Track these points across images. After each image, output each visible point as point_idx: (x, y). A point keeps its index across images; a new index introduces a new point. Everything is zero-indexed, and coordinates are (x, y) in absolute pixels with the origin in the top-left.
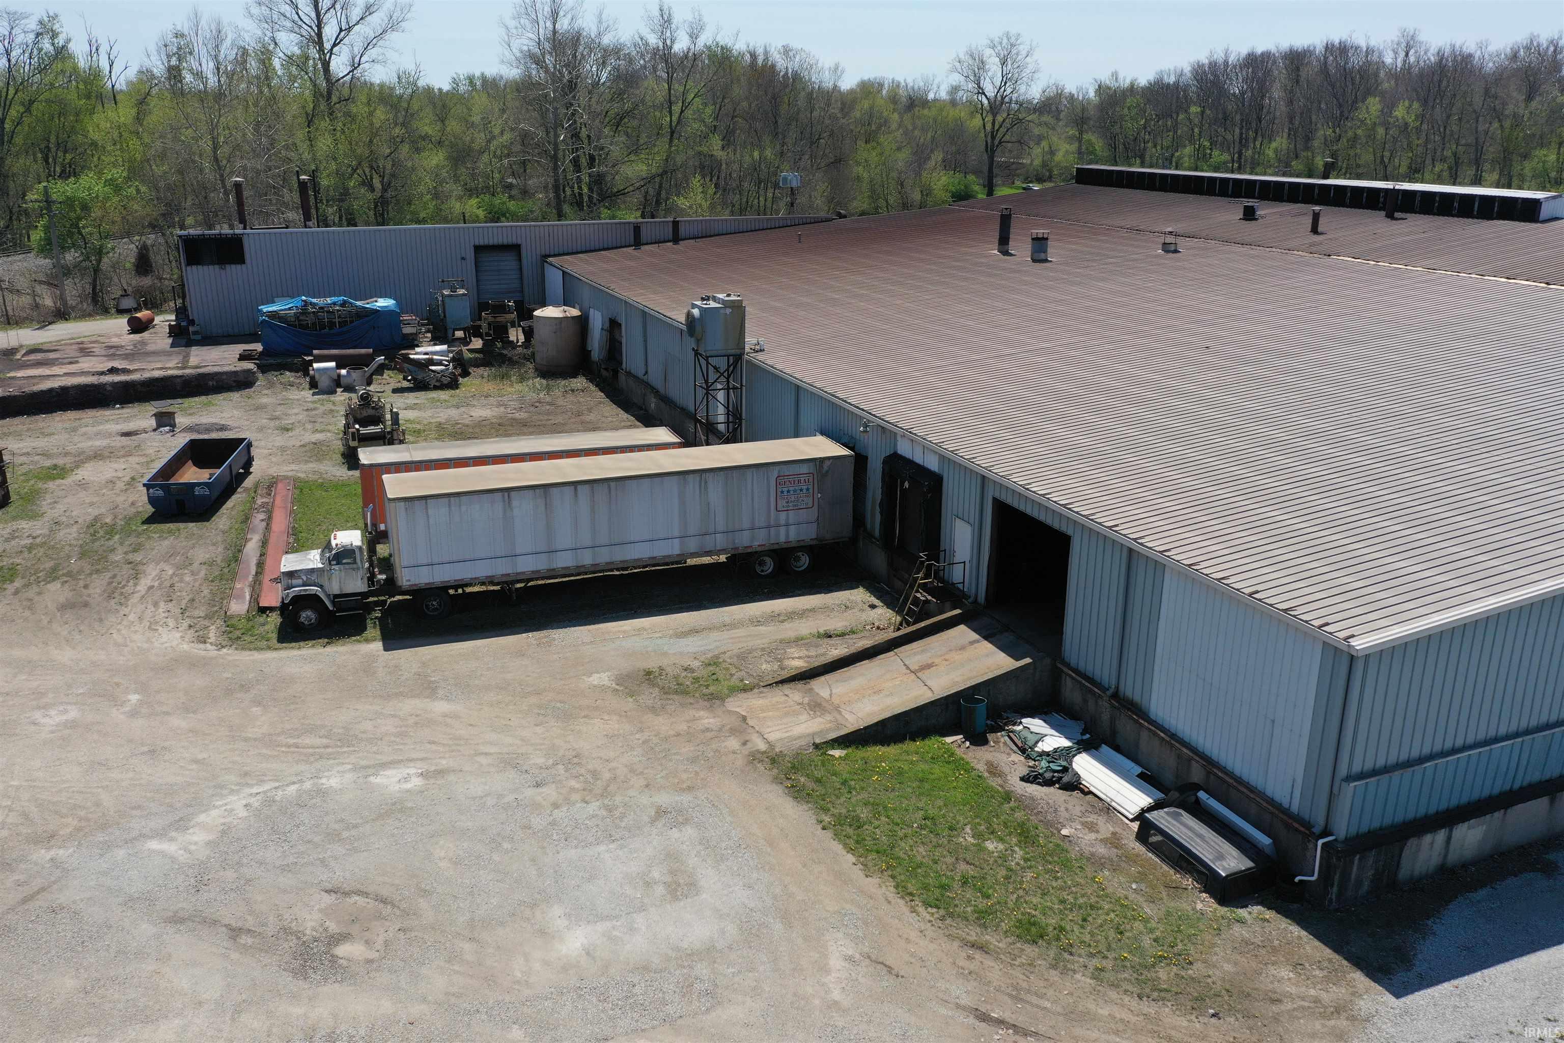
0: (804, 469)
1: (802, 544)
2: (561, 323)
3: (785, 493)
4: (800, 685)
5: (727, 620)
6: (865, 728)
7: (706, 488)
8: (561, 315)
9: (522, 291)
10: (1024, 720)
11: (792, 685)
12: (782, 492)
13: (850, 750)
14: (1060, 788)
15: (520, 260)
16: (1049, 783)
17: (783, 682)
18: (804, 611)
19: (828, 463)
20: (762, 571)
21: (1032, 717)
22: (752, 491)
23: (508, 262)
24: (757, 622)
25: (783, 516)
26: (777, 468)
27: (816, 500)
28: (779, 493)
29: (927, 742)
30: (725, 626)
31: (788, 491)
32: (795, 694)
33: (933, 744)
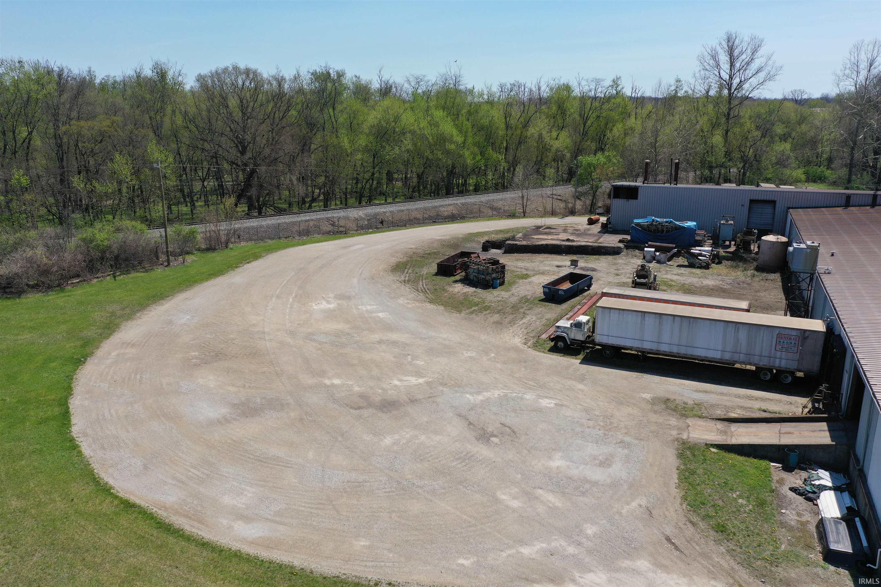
0: (794, 333)
1: (788, 370)
2: (774, 244)
3: (782, 343)
4: (726, 423)
5: (725, 392)
6: (732, 445)
7: (738, 332)
8: (775, 240)
9: (773, 225)
10: (819, 470)
11: (720, 421)
12: (780, 342)
13: (721, 451)
14: (804, 498)
15: (775, 209)
16: (801, 494)
17: (719, 419)
18: (767, 399)
19: (808, 333)
20: (765, 378)
21: (826, 470)
22: (763, 337)
23: (768, 209)
24: (738, 396)
25: (778, 354)
26: (778, 330)
27: (799, 351)
28: (778, 342)
29: (761, 461)
30: (722, 394)
31: (783, 342)
32: (720, 425)
33: (764, 463)
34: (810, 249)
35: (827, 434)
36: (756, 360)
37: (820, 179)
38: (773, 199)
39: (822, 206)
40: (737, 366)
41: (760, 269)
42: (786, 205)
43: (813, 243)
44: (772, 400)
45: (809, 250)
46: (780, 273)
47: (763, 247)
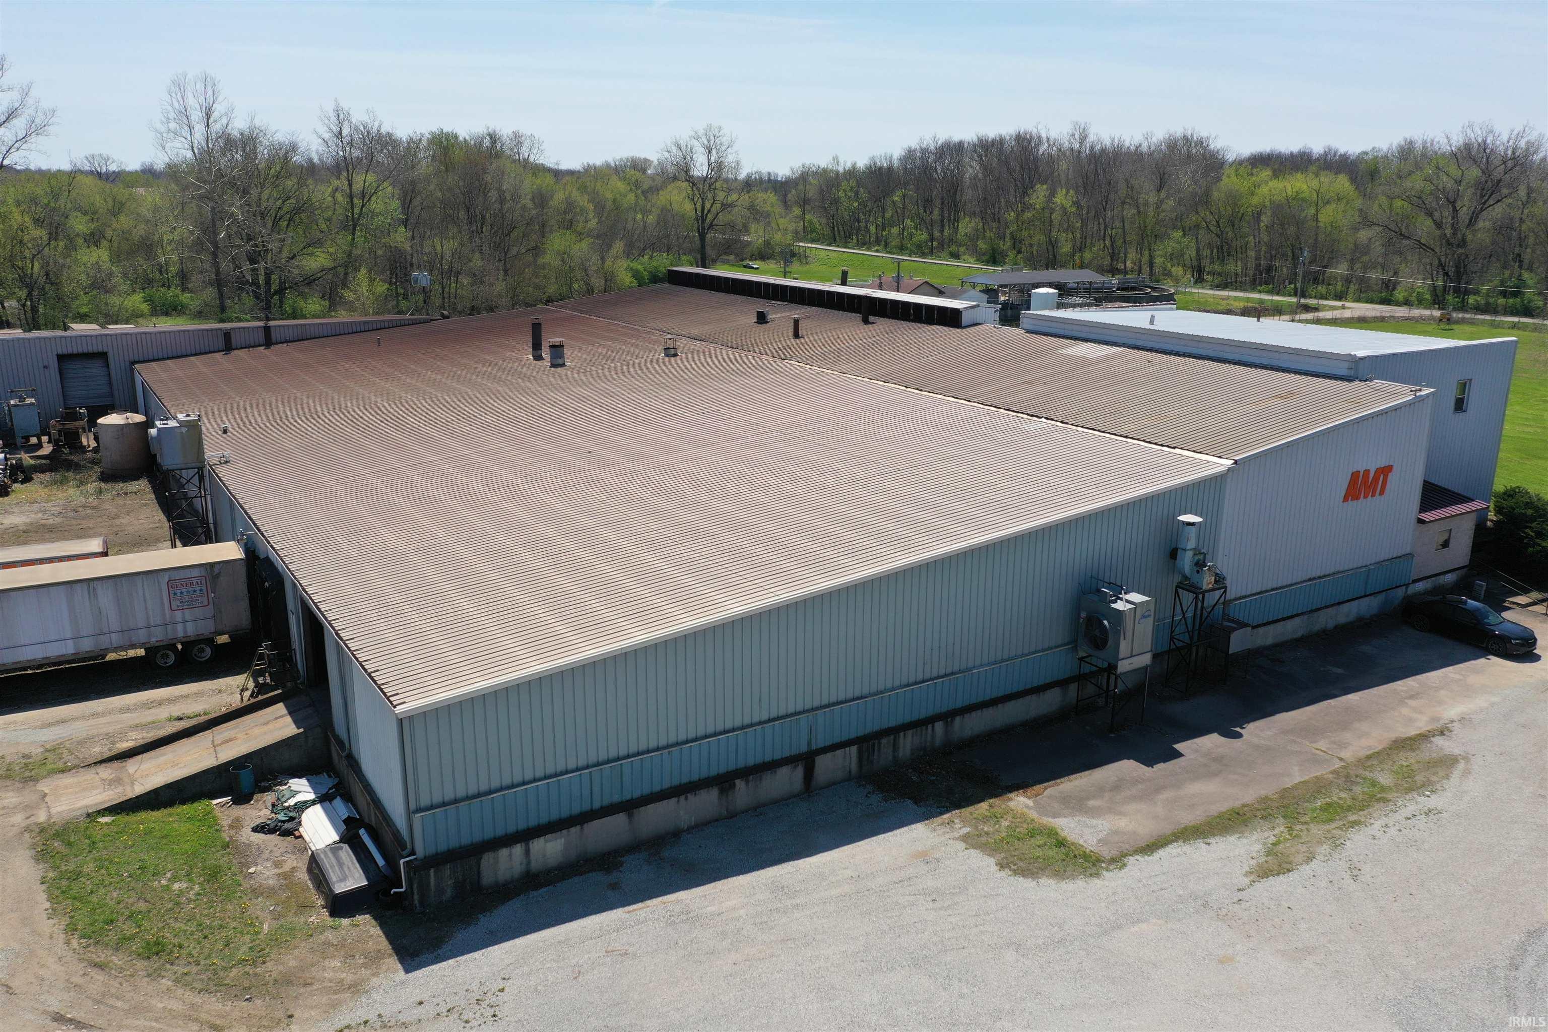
0: (195, 573)
1: (202, 637)
2: (122, 429)
3: (179, 595)
4: (116, 764)
5: (100, 709)
6: (137, 797)
7: (96, 596)
8: (122, 422)
9: (111, 394)
10: (290, 781)
11: (104, 765)
12: (175, 594)
13: (119, 817)
14: (279, 835)
15: (108, 366)
16: (271, 831)
17: (101, 762)
18: (178, 697)
19: (217, 567)
21: (300, 777)
22: (144, 594)
23: (95, 370)
24: (127, 709)
25: (178, 615)
26: (168, 573)
27: (211, 600)
28: (172, 595)
29: (196, 805)
30: (95, 715)
31: (181, 593)
32: (106, 772)
33: (200, 806)
34: (185, 426)
35: (289, 719)
36: (142, 636)
37: (175, 309)
38: (100, 350)
39: (189, 353)
40: (111, 657)
41: (110, 477)
42: (127, 359)
43: (188, 415)
44: (187, 696)
45: (184, 430)
46: (147, 477)
47: (105, 438)
